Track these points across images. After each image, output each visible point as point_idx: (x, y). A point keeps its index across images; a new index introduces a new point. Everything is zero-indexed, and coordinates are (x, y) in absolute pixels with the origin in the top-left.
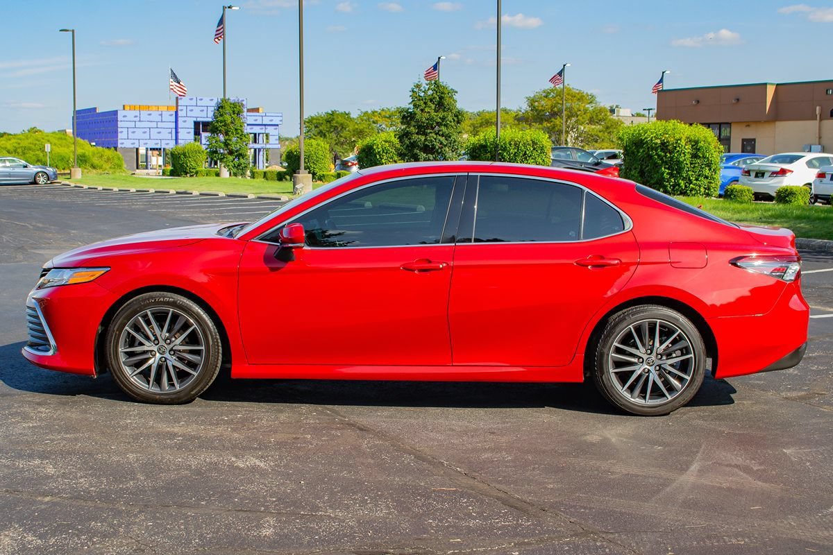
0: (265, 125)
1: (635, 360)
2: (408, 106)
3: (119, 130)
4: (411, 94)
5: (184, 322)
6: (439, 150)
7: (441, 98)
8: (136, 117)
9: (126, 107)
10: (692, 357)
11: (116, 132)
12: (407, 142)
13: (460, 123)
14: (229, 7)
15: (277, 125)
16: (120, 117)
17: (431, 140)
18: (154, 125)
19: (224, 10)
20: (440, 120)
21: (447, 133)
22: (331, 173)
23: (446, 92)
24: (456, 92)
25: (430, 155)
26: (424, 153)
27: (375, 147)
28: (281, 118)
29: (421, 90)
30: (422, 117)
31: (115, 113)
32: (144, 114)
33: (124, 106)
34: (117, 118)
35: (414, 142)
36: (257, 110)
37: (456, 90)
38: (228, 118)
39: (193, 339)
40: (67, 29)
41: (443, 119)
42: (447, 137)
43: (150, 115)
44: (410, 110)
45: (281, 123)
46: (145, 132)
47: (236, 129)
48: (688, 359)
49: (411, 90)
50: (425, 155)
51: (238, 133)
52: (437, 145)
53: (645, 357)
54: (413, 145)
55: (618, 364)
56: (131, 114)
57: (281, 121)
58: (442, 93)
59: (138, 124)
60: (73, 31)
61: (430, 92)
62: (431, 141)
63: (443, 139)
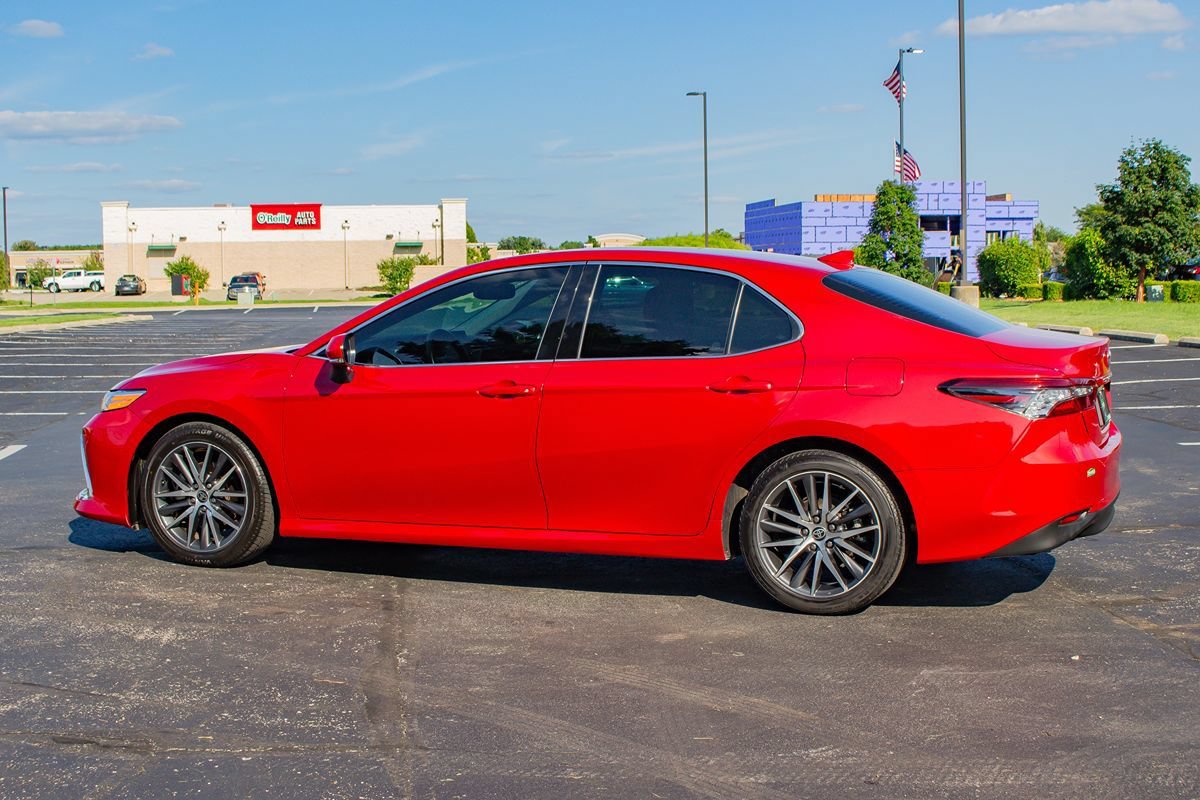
0: (1013, 219)
1: (798, 531)
2: (1113, 183)
3: (804, 230)
4: (1119, 164)
5: (225, 460)
6: (1160, 248)
7: (1164, 170)
8: (826, 211)
9: (818, 198)
10: (877, 530)
11: (800, 233)
12: (1111, 236)
13: (1194, 206)
14: (908, 51)
15: (1031, 219)
16: (805, 212)
17: (1146, 233)
18: (852, 221)
19: (901, 55)
20: (1160, 203)
21: (1172, 221)
22: (1036, 285)
23: (1172, 160)
24: (1189, 160)
25: (1145, 255)
26: (1137, 252)
27: (1087, 246)
28: (1036, 209)
29: (1135, 158)
30: (1132, 199)
31: (798, 206)
32: (838, 206)
33: (816, 196)
34: (801, 213)
35: (1121, 236)
36: (1002, 197)
37: (1188, 156)
38: (893, 209)
39: (234, 483)
40: (697, 91)
41: (1165, 201)
42: (1170, 228)
43: (847, 207)
44: (1116, 190)
45: (1036, 215)
46: (839, 233)
47: (904, 224)
48: (873, 531)
49: (1120, 159)
50: (1137, 255)
51: (907, 230)
52: (1156, 239)
53: (811, 526)
54: (1120, 241)
55: (774, 535)
56: (820, 208)
57: (1037, 212)
58: (1166, 162)
59: (830, 222)
60: (705, 94)
61: (1148, 162)
62: (1147, 235)
63: (1163, 230)
